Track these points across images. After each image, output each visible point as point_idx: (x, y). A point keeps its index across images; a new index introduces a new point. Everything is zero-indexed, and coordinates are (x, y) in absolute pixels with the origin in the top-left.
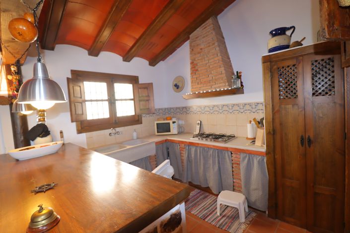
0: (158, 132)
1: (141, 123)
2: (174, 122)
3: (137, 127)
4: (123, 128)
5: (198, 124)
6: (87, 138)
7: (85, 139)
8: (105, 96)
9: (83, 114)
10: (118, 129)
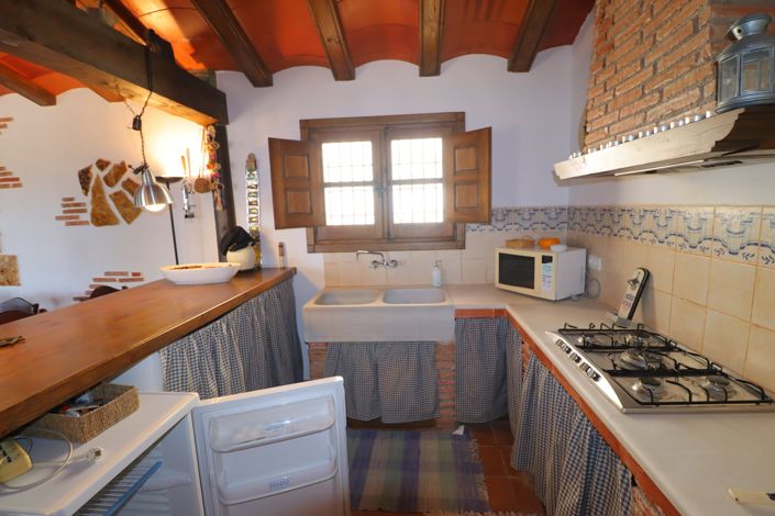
0: (501, 281)
1: (463, 247)
2: (547, 260)
3: (449, 256)
4: (407, 253)
5: (635, 281)
6: (325, 264)
7: (322, 266)
8: (368, 174)
9: (312, 213)
10: (393, 255)
